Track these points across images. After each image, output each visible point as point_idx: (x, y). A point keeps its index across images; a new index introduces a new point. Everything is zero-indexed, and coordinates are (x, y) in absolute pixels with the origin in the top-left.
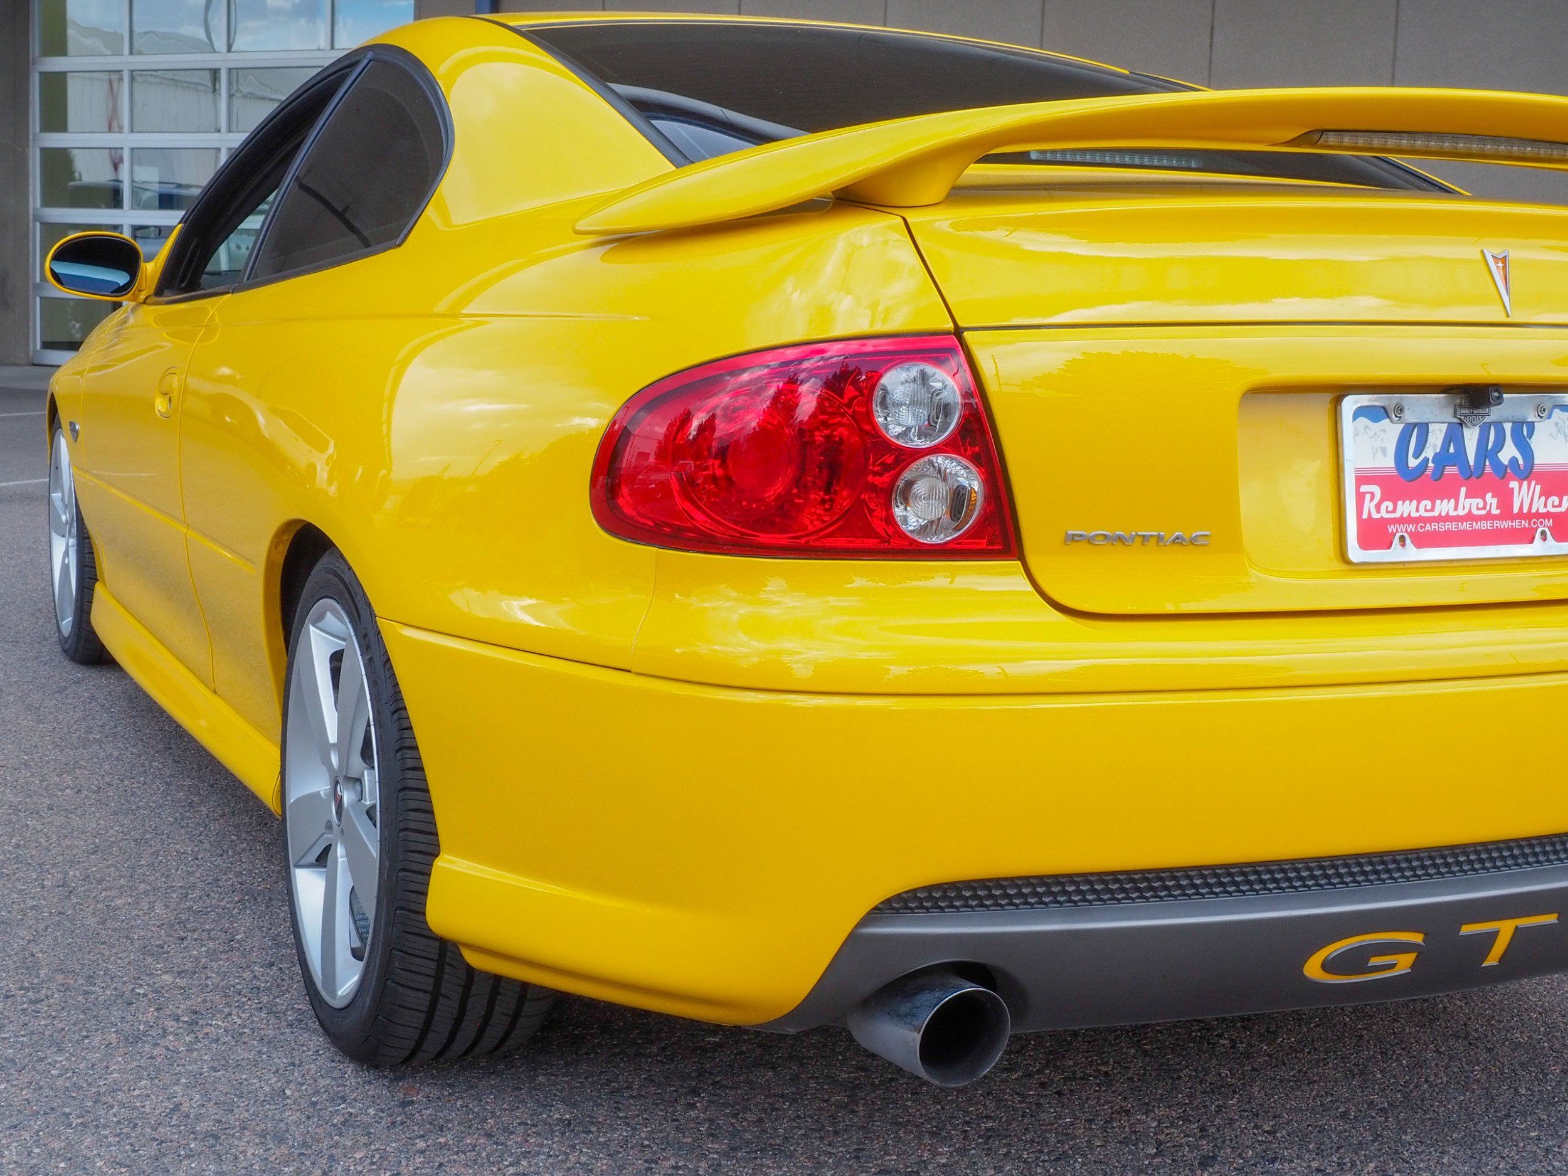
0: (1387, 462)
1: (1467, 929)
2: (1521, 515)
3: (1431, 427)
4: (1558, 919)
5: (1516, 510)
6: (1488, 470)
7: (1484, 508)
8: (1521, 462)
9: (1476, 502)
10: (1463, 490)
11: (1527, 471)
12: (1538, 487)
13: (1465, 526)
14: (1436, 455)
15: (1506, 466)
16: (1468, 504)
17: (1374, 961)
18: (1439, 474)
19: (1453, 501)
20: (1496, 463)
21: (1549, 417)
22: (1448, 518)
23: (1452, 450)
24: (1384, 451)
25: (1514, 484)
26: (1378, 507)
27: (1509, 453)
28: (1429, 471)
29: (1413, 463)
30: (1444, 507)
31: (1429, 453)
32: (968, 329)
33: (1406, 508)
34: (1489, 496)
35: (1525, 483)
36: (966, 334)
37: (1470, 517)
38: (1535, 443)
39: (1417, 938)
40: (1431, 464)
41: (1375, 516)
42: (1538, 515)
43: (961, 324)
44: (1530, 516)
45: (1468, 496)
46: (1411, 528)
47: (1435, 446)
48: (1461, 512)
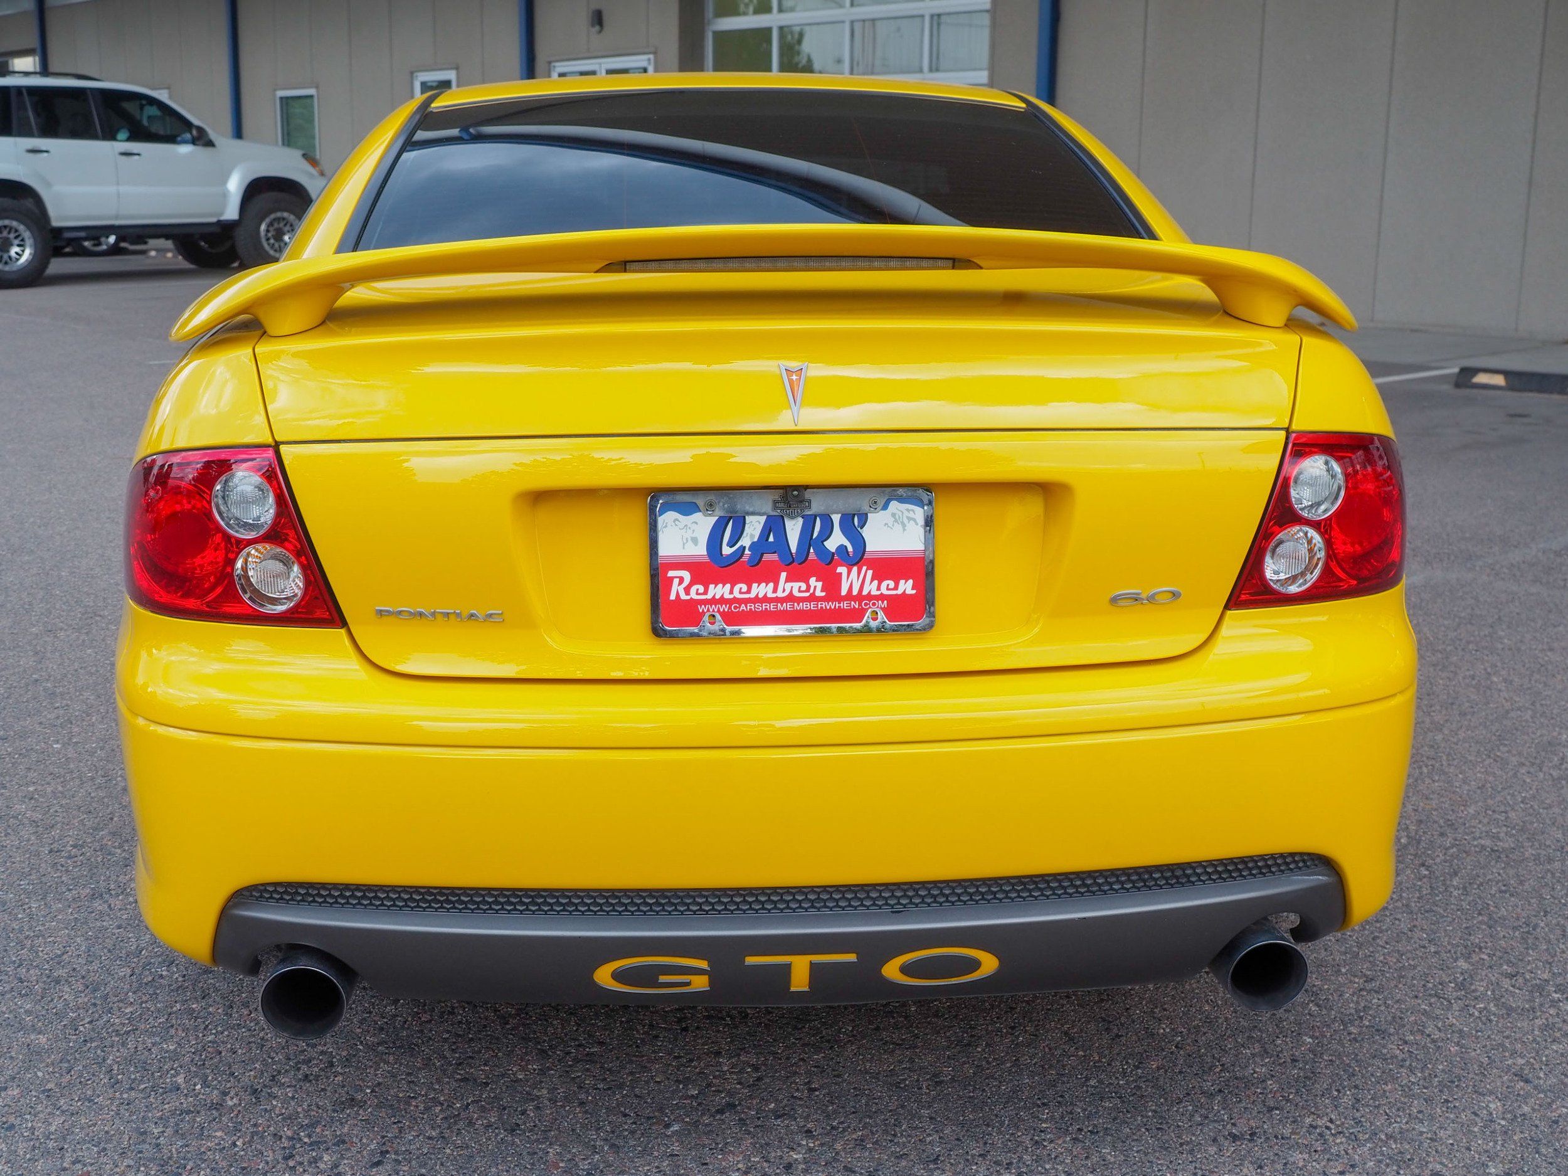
0: (700, 550)
1: (751, 960)
2: (849, 596)
3: (748, 519)
4: (857, 958)
5: (844, 592)
6: (812, 555)
7: (808, 590)
8: (850, 549)
9: (796, 585)
10: (784, 575)
11: (858, 557)
12: (870, 573)
13: (787, 606)
14: (753, 544)
15: (833, 554)
16: (786, 587)
17: (663, 979)
18: (757, 561)
19: (771, 585)
20: (822, 551)
21: (885, 507)
22: (766, 599)
23: (771, 539)
24: (695, 541)
25: (842, 570)
26: (687, 591)
27: (836, 540)
28: (745, 558)
29: (727, 550)
30: (761, 590)
31: (746, 541)
32: (283, 443)
33: (718, 591)
34: (813, 581)
35: (855, 569)
36: (283, 448)
37: (791, 598)
38: (866, 532)
39: (703, 964)
40: (747, 552)
41: (683, 596)
42: (870, 597)
43: (278, 439)
44: (860, 597)
45: (787, 580)
46: (724, 608)
47: (752, 536)
48: (780, 594)
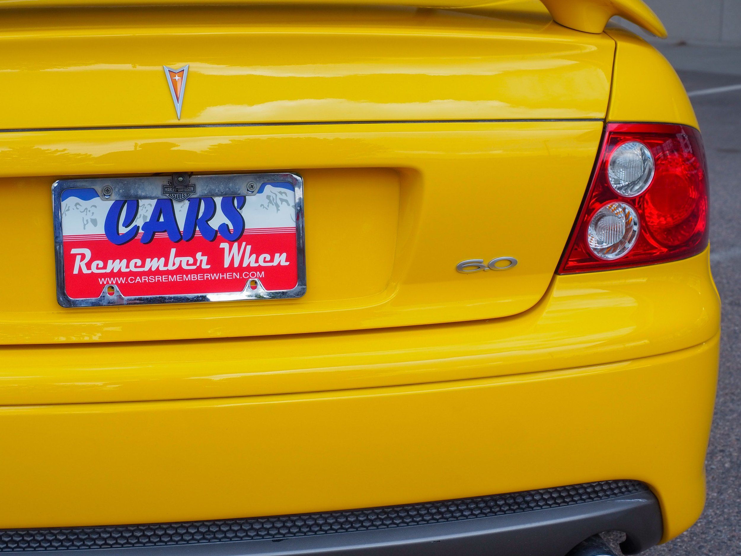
0: (99, 230)
2: (231, 269)
3: (141, 202)
5: (226, 265)
6: (198, 233)
7: (195, 263)
8: (231, 227)
9: (184, 259)
10: (173, 251)
11: (238, 234)
12: (249, 248)
13: (177, 278)
14: (146, 224)
15: (216, 231)
16: (176, 261)
18: (149, 238)
19: (163, 260)
20: (207, 229)
21: (261, 191)
22: (158, 272)
23: (162, 219)
24: (94, 222)
25: (225, 245)
26: (88, 266)
27: (219, 220)
28: (139, 237)
29: (123, 230)
30: (154, 264)
31: (139, 222)
33: (116, 265)
34: (199, 255)
35: (236, 245)
37: (180, 270)
38: (245, 212)
40: (141, 231)
41: (85, 271)
42: (249, 268)
44: (240, 269)
45: (177, 255)
46: (122, 280)
47: (145, 217)
48: (170, 267)
